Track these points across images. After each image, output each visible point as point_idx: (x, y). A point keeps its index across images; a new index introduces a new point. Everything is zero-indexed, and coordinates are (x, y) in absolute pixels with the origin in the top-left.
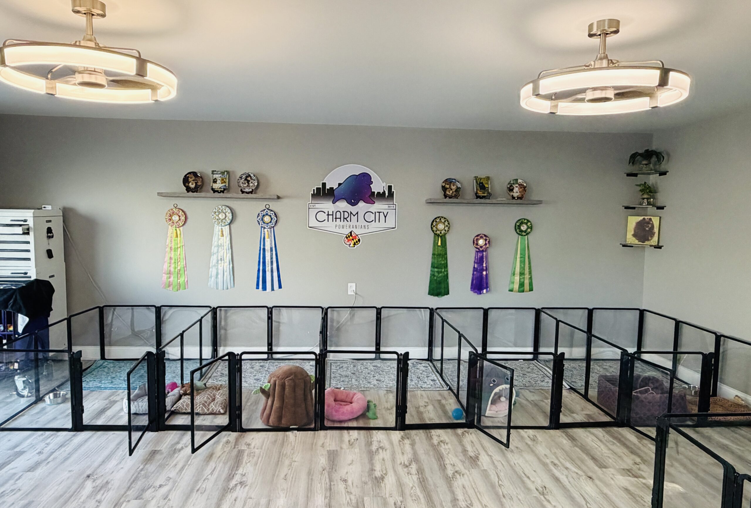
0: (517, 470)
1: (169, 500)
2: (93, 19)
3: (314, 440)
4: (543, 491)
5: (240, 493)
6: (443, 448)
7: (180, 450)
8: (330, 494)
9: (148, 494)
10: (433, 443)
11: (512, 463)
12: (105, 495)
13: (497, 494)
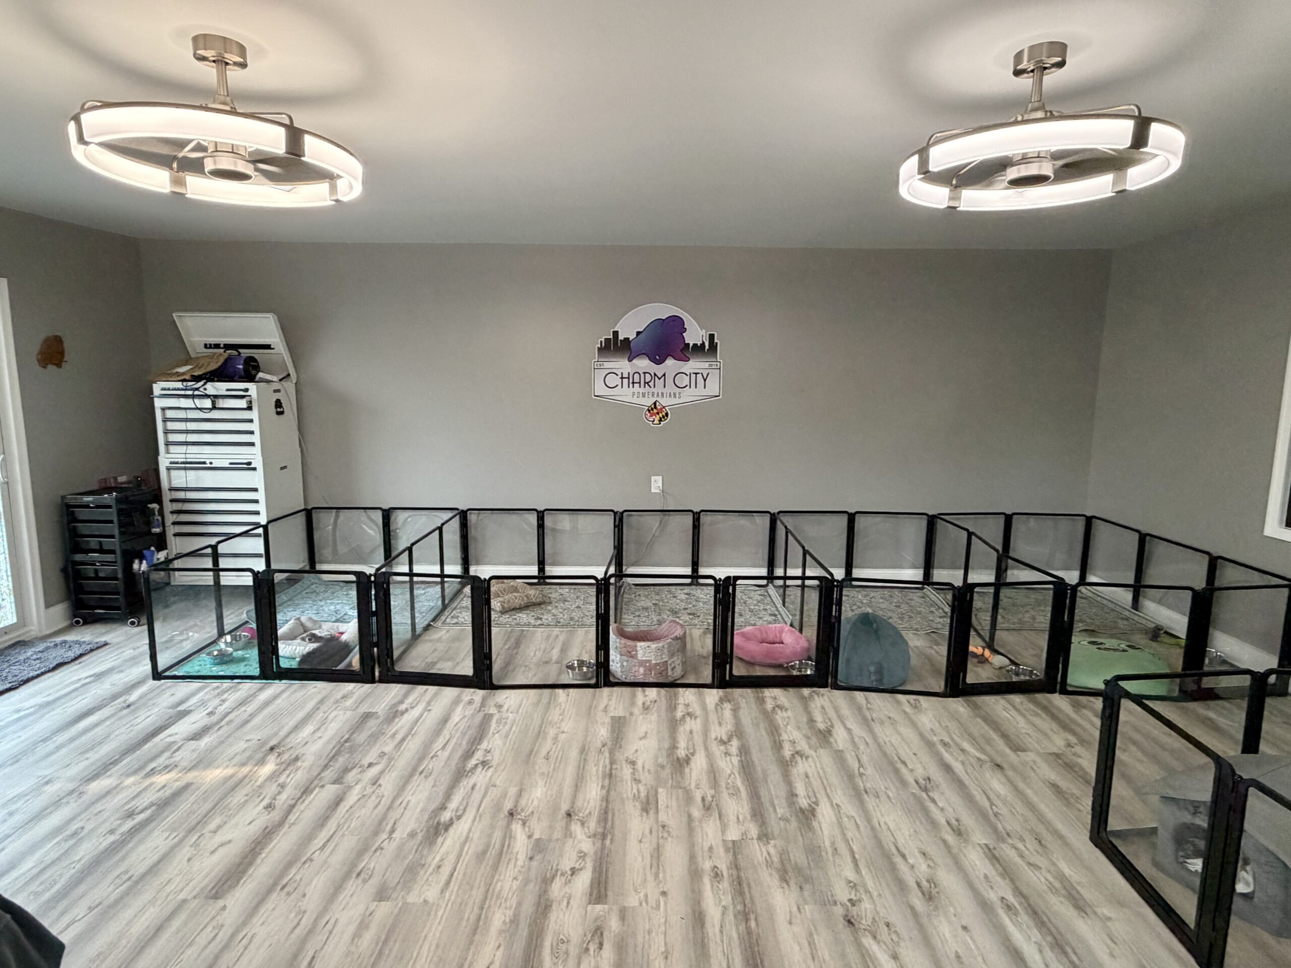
0: (888, 752)
1: (380, 785)
2: (228, 72)
3: (593, 700)
4: (926, 786)
5: (481, 777)
6: (780, 717)
7: (403, 713)
8: (610, 784)
9: (351, 777)
10: (765, 709)
11: (881, 740)
12: (292, 776)
13: (855, 788)
